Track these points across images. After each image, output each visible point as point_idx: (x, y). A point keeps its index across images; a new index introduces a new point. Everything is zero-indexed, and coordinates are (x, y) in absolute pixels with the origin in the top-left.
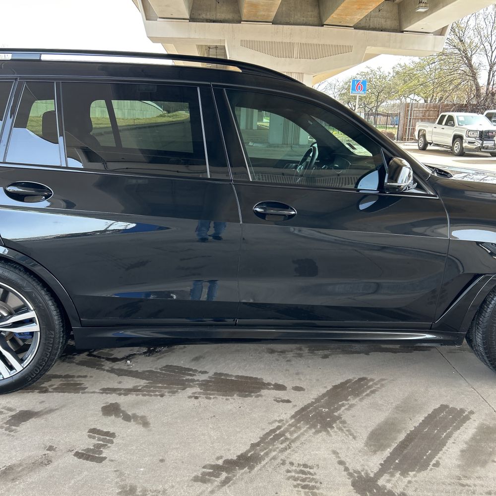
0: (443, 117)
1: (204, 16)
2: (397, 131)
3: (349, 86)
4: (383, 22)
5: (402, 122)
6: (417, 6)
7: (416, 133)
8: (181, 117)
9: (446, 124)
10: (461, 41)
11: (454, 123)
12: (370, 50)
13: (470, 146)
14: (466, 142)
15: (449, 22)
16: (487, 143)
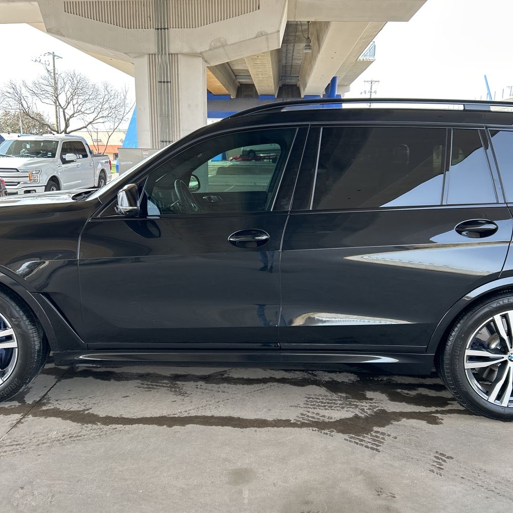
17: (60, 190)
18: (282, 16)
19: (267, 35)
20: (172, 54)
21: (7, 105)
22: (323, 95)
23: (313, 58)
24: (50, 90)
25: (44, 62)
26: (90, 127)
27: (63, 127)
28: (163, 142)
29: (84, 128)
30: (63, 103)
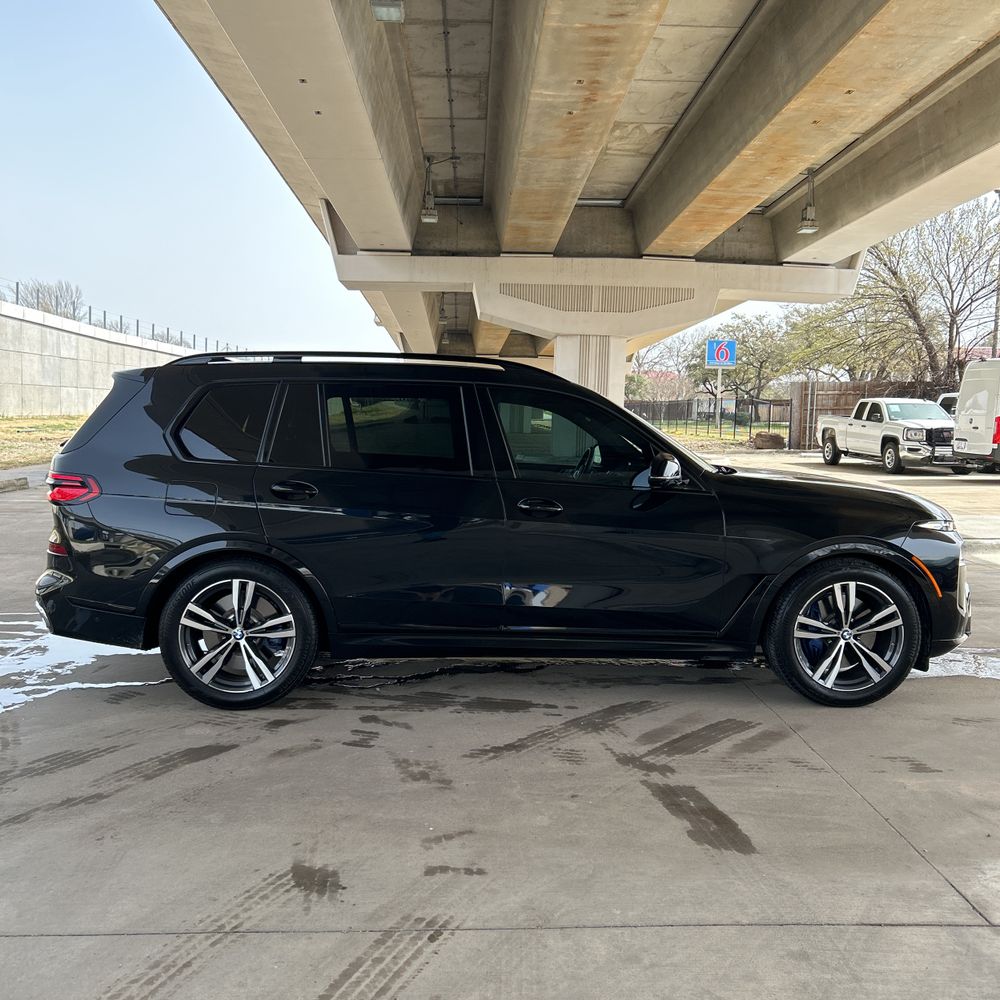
0: (864, 405)
1: (436, 245)
2: (788, 431)
3: (704, 351)
4: (744, 248)
5: (796, 415)
6: (800, 225)
7: (819, 435)
8: (386, 414)
9: (868, 419)
10: (895, 274)
11: (881, 416)
12: (725, 294)
13: (912, 456)
14: (904, 449)
15: (862, 247)
16: (940, 451)
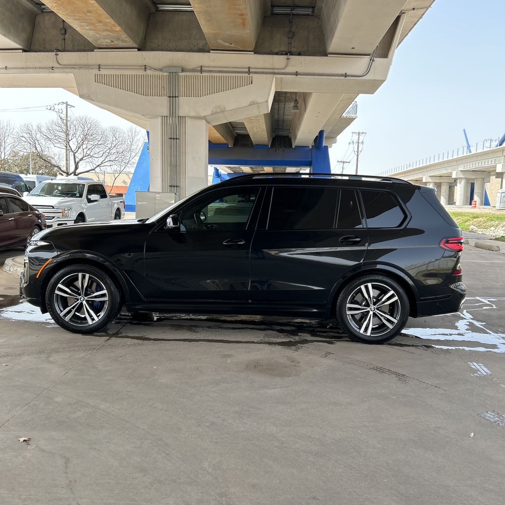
17: (85, 222)
18: (270, 89)
19: (258, 103)
20: (181, 117)
21: (22, 149)
22: (312, 146)
23: (301, 116)
24: (63, 135)
25: (57, 111)
26: (98, 170)
27: (72, 169)
28: (171, 186)
29: (92, 170)
30: (74, 147)
